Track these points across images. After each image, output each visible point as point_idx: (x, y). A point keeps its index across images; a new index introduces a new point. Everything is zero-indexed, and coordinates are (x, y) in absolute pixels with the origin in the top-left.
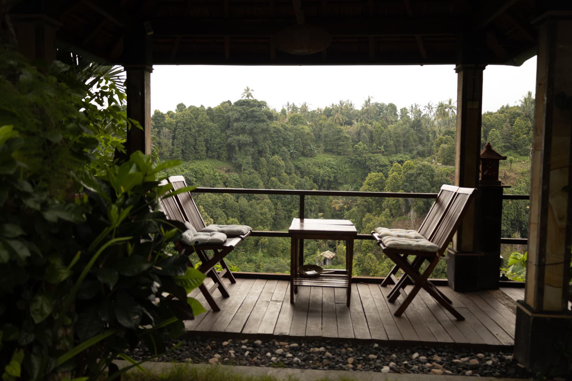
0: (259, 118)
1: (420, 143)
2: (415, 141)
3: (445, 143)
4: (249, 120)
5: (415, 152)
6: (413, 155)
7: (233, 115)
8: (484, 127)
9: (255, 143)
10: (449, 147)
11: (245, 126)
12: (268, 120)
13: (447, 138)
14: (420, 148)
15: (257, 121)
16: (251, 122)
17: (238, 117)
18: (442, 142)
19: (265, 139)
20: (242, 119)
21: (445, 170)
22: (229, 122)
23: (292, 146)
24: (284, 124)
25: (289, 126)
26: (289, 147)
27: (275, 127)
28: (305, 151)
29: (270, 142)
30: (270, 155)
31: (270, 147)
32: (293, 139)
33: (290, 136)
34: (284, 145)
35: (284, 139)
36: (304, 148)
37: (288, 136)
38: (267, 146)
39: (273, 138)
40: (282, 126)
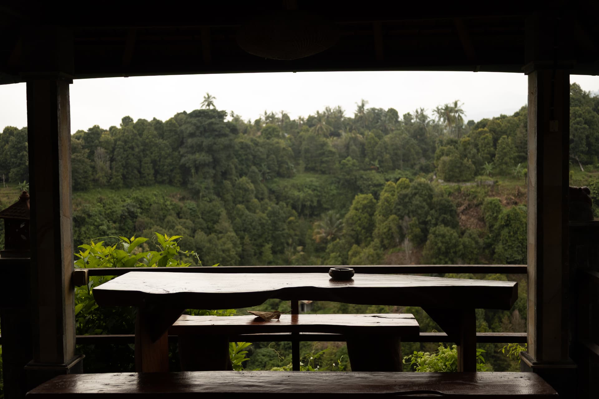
0: (220, 132)
1: (424, 156)
2: (418, 153)
3: (447, 155)
4: (207, 134)
5: (417, 167)
6: (415, 171)
7: (186, 129)
8: (494, 134)
9: (216, 162)
10: (451, 160)
11: (202, 142)
12: (231, 134)
13: (449, 148)
14: (423, 161)
15: (216, 135)
16: (209, 137)
17: (192, 131)
18: (443, 154)
19: (229, 157)
20: (198, 133)
21: (446, 188)
22: (183, 138)
23: (265, 165)
24: (254, 138)
25: (261, 140)
26: (261, 166)
27: (242, 143)
28: (281, 171)
29: (236, 160)
30: (237, 177)
31: (236, 168)
32: (265, 156)
33: (261, 152)
34: (255, 164)
35: (254, 157)
36: (280, 167)
37: (259, 153)
38: (233, 166)
39: (240, 155)
40: (252, 140)
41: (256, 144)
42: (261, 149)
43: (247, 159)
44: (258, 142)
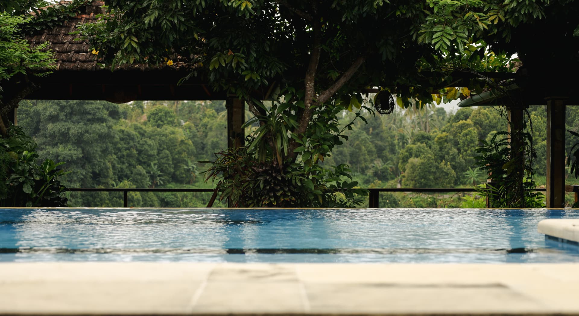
0: (94, 115)
1: (379, 157)
2: (370, 152)
3: (417, 156)
4: (75, 118)
5: (370, 173)
6: (367, 178)
7: (45, 109)
8: (480, 128)
9: (87, 159)
10: (422, 163)
11: (69, 129)
12: (110, 119)
13: (419, 147)
14: (379, 164)
15: (89, 120)
16: (78, 123)
17: (55, 113)
18: (411, 155)
19: (105, 152)
20: (62, 116)
21: (417, 202)
22: (39, 122)
23: (155, 164)
24: (139, 125)
25: (149, 129)
26: (149, 165)
27: (123, 131)
28: (178, 173)
29: (115, 156)
30: (115, 180)
31: (114, 167)
32: (155, 152)
33: (150, 146)
34: (140, 163)
35: (140, 152)
36: (176, 167)
37: (146, 147)
38: (109, 165)
39: (119, 150)
40: (136, 128)
41: (143, 134)
42: (150, 142)
43: (129, 156)
44: (145, 132)
